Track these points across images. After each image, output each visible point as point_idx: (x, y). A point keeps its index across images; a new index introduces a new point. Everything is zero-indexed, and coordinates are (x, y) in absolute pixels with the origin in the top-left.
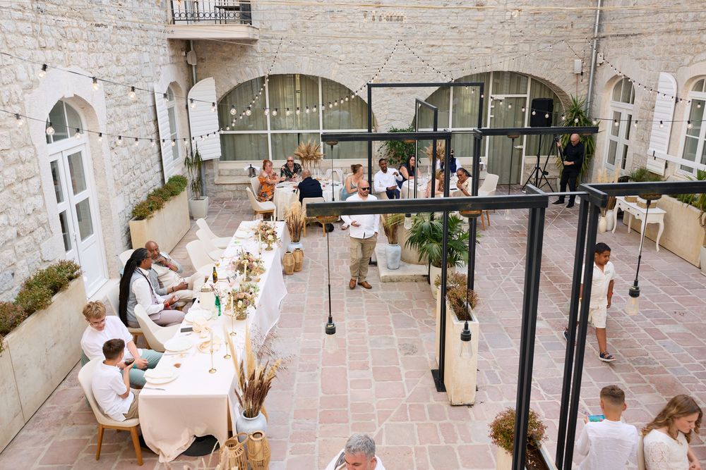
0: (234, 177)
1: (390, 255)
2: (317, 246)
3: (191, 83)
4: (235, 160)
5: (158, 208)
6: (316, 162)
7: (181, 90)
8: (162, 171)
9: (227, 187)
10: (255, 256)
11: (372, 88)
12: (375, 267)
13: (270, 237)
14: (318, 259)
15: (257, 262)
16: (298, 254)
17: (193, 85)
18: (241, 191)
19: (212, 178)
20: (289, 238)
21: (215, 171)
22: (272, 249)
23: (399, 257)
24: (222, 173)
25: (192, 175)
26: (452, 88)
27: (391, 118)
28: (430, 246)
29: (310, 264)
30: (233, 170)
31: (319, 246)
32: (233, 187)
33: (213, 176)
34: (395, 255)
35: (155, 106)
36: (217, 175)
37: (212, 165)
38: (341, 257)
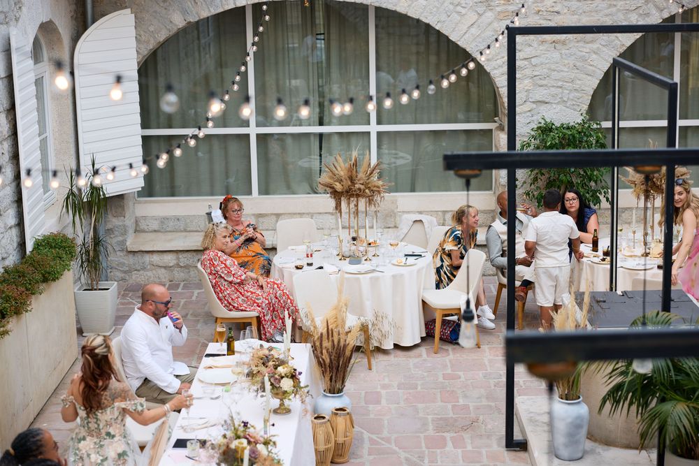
0: (170, 236)
1: (561, 427)
2: (378, 402)
3: (82, 23)
4: (173, 195)
5: (18, 312)
6: (370, 201)
7: (59, 39)
8: (20, 224)
9: (156, 258)
10: (257, 429)
11: (519, 38)
12: (522, 454)
13: (287, 384)
14: (385, 434)
15: (266, 443)
16: (341, 421)
17: (85, 28)
18: (187, 267)
19: (121, 238)
20: (322, 385)
21: (129, 222)
22: (288, 411)
23: (584, 431)
24: (143, 226)
25: (80, 233)
26: (678, 36)
27: (538, 98)
28: (667, 407)
29: (367, 445)
30: (167, 218)
31: (384, 402)
32: (169, 259)
33: (125, 233)
34: (576, 425)
35: (10, 77)
36: (131, 231)
37: (123, 208)
38: (438, 429)
